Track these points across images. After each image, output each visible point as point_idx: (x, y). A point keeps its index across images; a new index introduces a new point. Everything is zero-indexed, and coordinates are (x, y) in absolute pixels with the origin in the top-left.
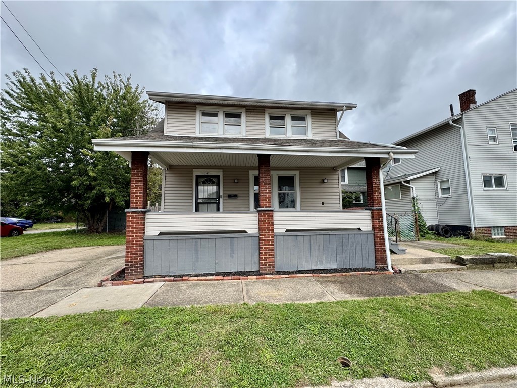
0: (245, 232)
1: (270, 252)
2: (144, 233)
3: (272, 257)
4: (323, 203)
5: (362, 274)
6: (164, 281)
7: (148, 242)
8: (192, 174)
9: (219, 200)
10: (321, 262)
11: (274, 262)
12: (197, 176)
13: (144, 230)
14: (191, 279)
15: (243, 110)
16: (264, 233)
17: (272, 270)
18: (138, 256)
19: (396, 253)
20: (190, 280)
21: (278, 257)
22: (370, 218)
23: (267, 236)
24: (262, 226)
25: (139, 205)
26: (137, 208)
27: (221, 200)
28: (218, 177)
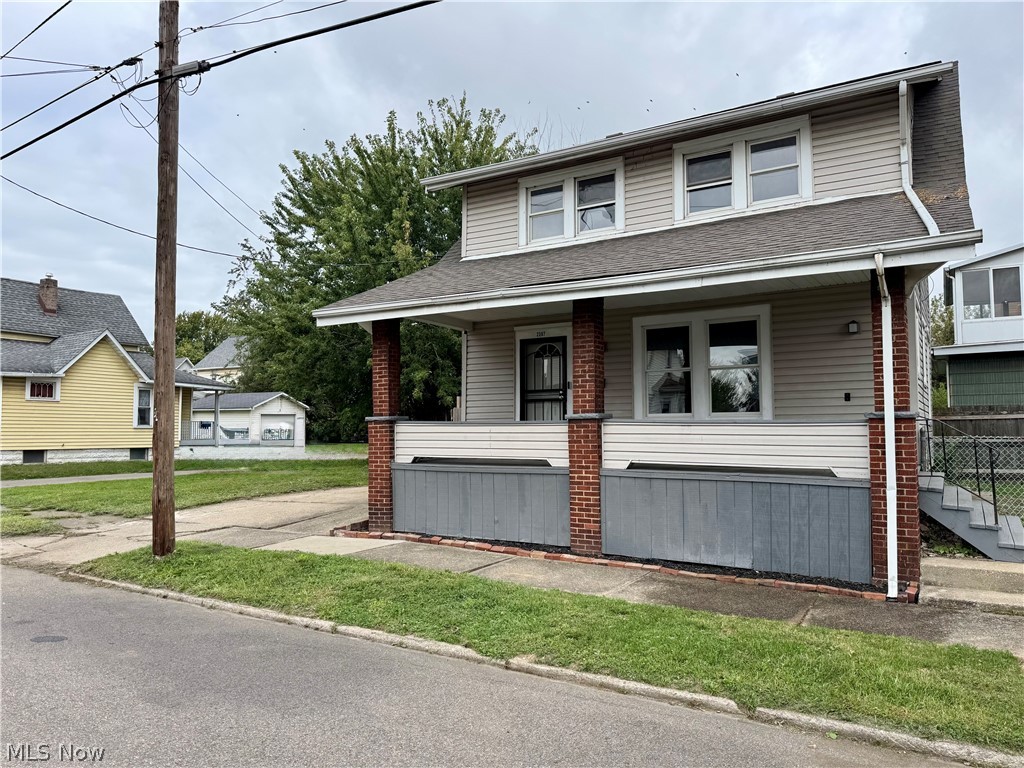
0: (545, 464)
1: (590, 510)
2: (393, 457)
3: (595, 522)
4: (847, 397)
5: (789, 587)
6: (407, 539)
7: (398, 472)
8: (514, 337)
9: (565, 394)
10: (710, 548)
11: (600, 532)
12: (521, 341)
13: (391, 453)
14: (444, 541)
15: (617, 166)
16: (579, 467)
17: (594, 548)
18: (385, 496)
19: (985, 556)
20: (442, 544)
21: (609, 523)
23: (584, 475)
24: (575, 452)
25: (384, 410)
26: (382, 415)
27: (570, 393)
28: (563, 340)
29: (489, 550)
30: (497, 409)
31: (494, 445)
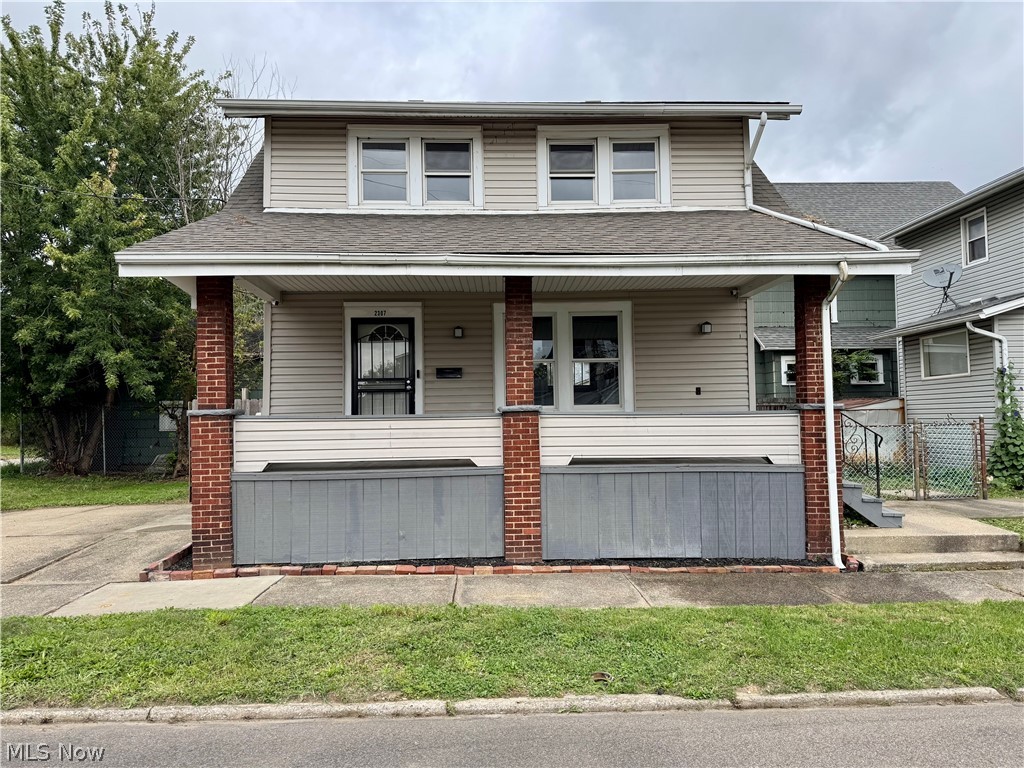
0: (469, 464)
1: (529, 513)
2: (232, 465)
3: (536, 525)
4: (698, 391)
5: (758, 571)
6: (282, 573)
7: (240, 485)
8: (342, 314)
9: (413, 384)
10: (660, 540)
11: (540, 537)
12: (353, 320)
13: (231, 459)
14: (341, 569)
15: (474, 133)
16: (516, 465)
17: (534, 555)
18: (221, 519)
19: (875, 526)
20: (340, 573)
21: (551, 526)
22: (797, 430)
23: (522, 474)
24: (511, 448)
25: (218, 401)
26: (214, 407)
27: (419, 383)
28: (410, 322)
29: (414, 573)
30: (318, 401)
31: (396, 443)
